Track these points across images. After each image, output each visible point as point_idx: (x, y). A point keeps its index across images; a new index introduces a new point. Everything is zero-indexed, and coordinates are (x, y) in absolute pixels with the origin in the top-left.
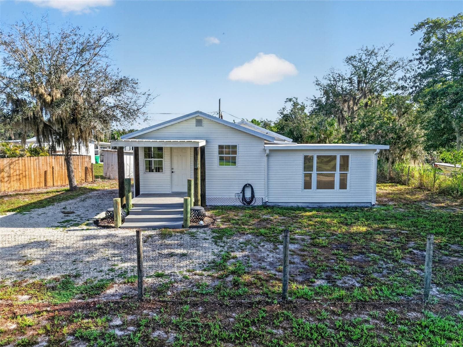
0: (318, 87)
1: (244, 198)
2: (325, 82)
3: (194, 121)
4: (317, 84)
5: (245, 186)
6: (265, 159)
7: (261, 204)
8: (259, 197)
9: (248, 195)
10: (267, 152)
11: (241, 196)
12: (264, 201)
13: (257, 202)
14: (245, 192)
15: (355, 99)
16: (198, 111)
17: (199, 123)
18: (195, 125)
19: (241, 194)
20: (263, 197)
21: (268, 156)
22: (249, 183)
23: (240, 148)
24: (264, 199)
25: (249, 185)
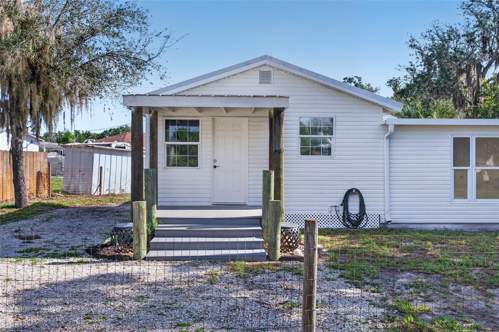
0: (413, 51)
1: (346, 216)
2: (424, 43)
3: (256, 75)
4: (411, 46)
5: (349, 192)
6: (385, 142)
7: (377, 225)
8: (373, 212)
9: (354, 208)
10: (391, 129)
11: (341, 212)
12: (383, 221)
13: (372, 223)
14: (349, 204)
15: (479, 66)
16: (266, 56)
17: (265, 77)
18: (258, 81)
19: (342, 208)
20: (381, 213)
21: (389, 137)
22: (354, 187)
23: (338, 123)
24: (382, 216)
25: (357, 191)
